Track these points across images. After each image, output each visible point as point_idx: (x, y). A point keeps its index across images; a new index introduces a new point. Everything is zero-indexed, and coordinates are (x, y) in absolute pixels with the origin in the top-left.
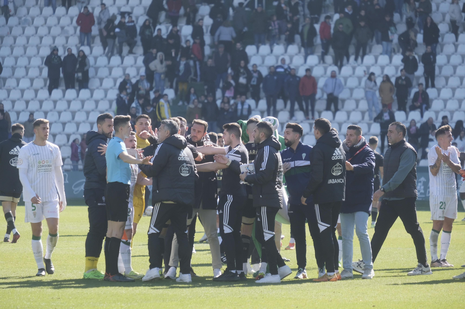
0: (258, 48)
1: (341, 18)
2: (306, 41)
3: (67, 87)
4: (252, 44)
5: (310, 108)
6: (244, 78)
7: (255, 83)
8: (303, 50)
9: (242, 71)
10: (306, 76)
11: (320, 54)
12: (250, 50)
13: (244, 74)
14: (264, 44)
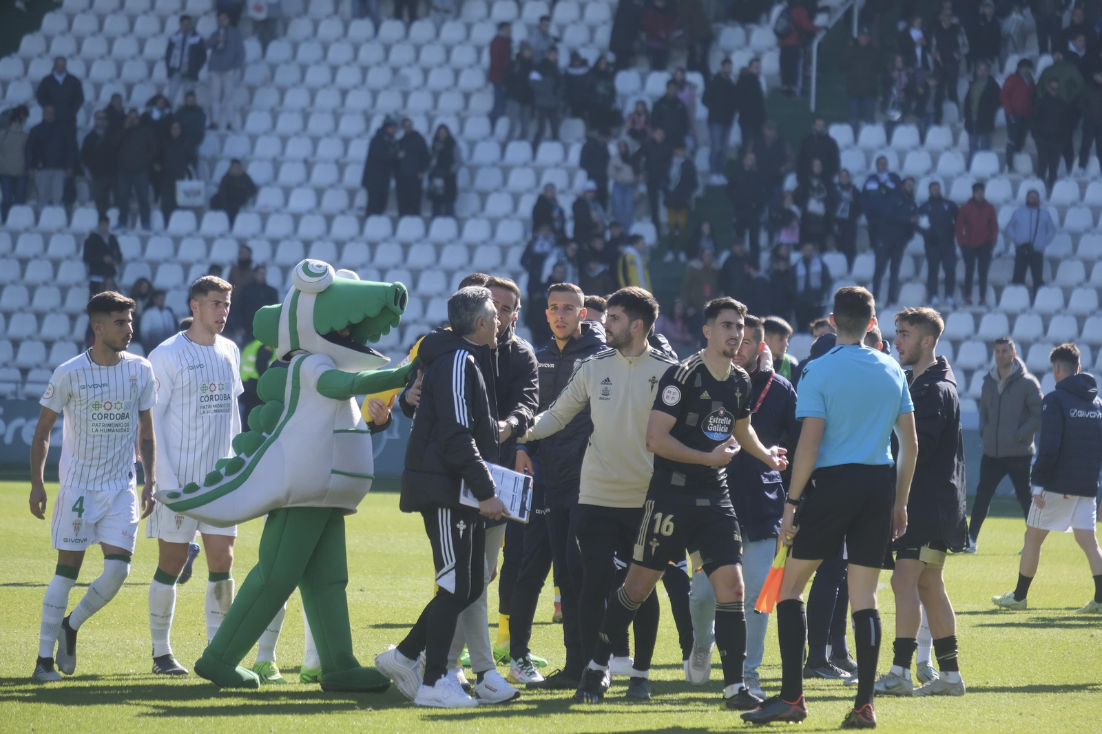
0: (856, 132)
1: (1056, 63)
2: (975, 118)
4: (841, 120)
5: (976, 276)
6: (819, 201)
7: (846, 215)
8: (964, 137)
9: (815, 183)
10: (972, 201)
11: (1003, 150)
12: (840, 133)
13: (819, 190)
14: (871, 120)
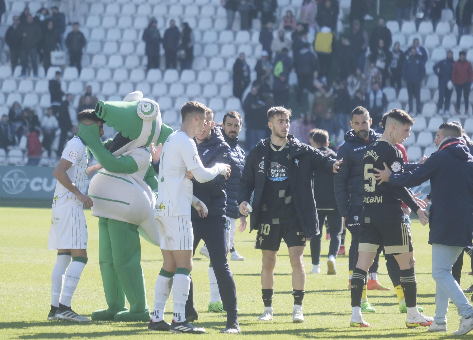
0: (400, 25)
2: (461, 18)
3: (168, 67)
4: (393, 19)
5: (462, 99)
6: (382, 61)
7: (395, 66)
8: (456, 28)
9: (380, 52)
10: (459, 60)
12: (392, 26)
13: (382, 56)
14: (408, 19)
